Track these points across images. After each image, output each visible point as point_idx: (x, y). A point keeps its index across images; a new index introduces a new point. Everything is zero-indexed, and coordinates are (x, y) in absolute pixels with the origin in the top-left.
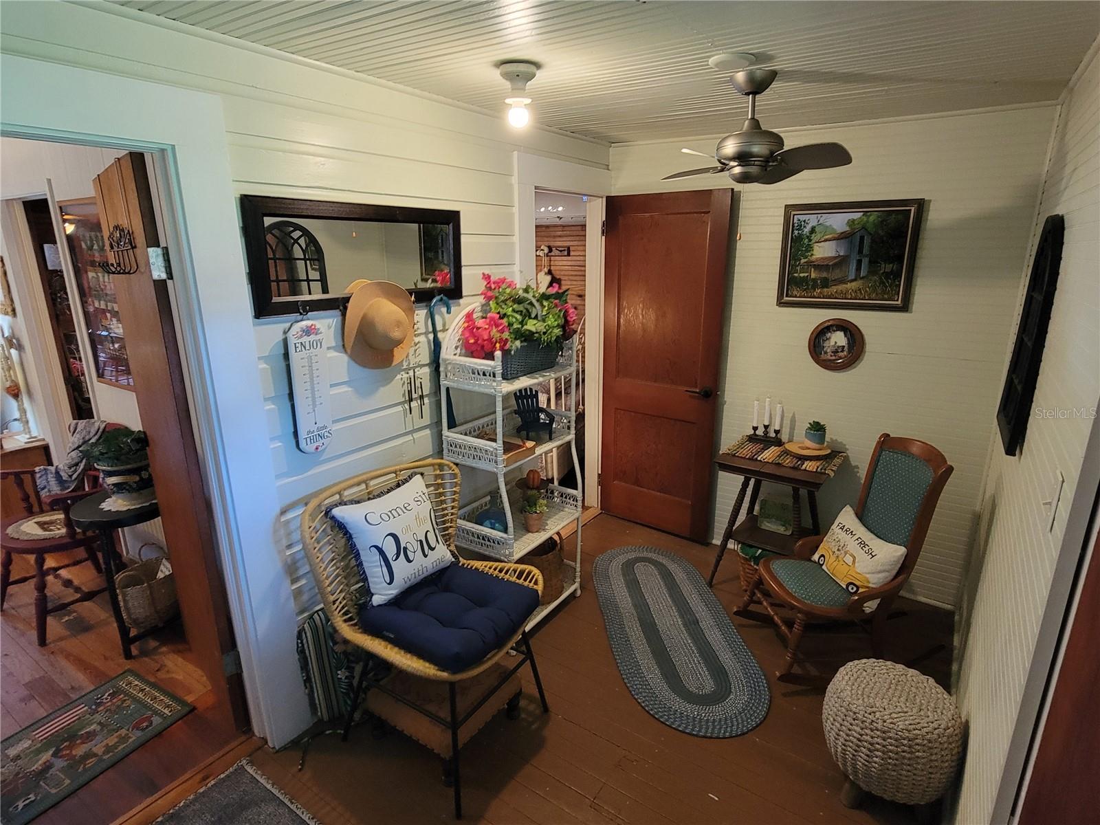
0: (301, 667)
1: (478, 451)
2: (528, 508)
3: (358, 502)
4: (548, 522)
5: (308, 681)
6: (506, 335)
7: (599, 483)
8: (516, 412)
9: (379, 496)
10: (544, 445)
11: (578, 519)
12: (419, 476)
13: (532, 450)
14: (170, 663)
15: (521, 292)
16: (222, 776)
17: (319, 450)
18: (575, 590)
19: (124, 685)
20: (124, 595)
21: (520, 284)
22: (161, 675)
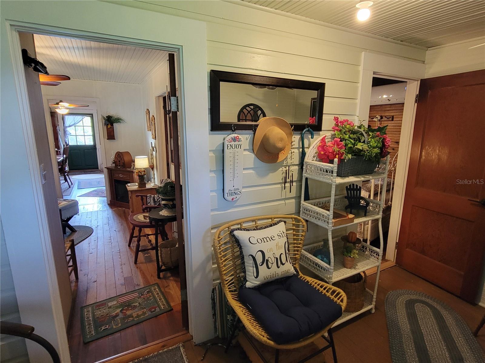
0: (212, 307)
1: (319, 215)
2: (346, 253)
3: (248, 230)
4: (358, 264)
5: (214, 315)
6: (342, 151)
7: (396, 248)
8: (346, 197)
9: (260, 229)
10: (361, 218)
11: (378, 266)
12: (283, 223)
13: (352, 220)
14: (171, 284)
15: (356, 128)
16: (171, 348)
17: (233, 200)
18: (371, 309)
19: (153, 289)
20: (161, 251)
21: (357, 124)
22: (167, 290)
